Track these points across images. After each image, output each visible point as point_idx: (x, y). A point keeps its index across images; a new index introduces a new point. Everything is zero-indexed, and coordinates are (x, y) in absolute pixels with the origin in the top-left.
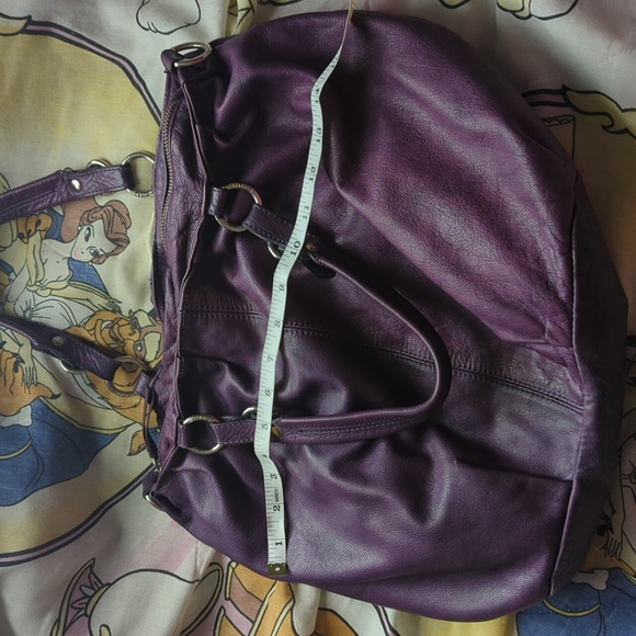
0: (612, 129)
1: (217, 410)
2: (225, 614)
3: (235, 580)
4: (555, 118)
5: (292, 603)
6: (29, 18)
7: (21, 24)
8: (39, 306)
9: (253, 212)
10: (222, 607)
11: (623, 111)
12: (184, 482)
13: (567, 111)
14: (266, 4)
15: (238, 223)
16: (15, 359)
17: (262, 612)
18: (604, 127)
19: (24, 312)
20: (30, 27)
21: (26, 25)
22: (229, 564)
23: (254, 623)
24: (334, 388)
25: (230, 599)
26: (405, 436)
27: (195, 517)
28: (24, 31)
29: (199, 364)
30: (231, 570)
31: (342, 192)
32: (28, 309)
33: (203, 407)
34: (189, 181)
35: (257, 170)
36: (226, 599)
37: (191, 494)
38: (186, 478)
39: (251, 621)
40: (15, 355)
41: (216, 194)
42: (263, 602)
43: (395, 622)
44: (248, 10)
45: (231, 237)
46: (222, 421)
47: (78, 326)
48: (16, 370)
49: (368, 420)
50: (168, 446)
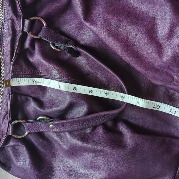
1: (26, 118)
9: (43, 30)
12: (9, 152)
15: (36, 34)
26: (109, 124)
29: (19, 98)
31: (85, 22)
33: (20, 116)
35: (44, 12)
37: (13, 156)
38: (10, 150)
41: (27, 22)
45: (33, 41)
46: (28, 122)
50: (3, 135)
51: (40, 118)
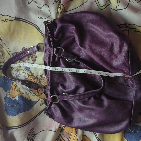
0: (136, 31)
1: (58, 94)
2: (62, 138)
3: (64, 130)
4: (124, 30)
5: (77, 134)
6: (16, 17)
7: (14, 18)
8: (19, 74)
9: (63, 52)
10: (62, 137)
11: (138, 27)
12: (52, 110)
13: (127, 28)
14: (64, 11)
15: (60, 55)
16: (15, 86)
17: (70, 137)
18: (135, 31)
19: (17, 76)
20: (16, 19)
21: (15, 18)
22: (63, 127)
23: (69, 139)
24: (82, 87)
25: (63, 135)
26: (97, 96)
27: (55, 117)
28: (15, 20)
29: (54, 85)
30: (63, 128)
31: (81, 48)
32: (17, 75)
33: (55, 93)
34: (50, 47)
36: (62, 135)
37: (54, 112)
38: (53, 109)
39: (68, 139)
40: (15, 85)
41: (55, 50)
42: (70, 135)
43: (99, 136)
44: (61, 13)
45: (59, 58)
46: (59, 96)
47: (27, 78)
48: (15, 88)
49: (89, 93)
50: (49, 102)
51: (64, 93)
